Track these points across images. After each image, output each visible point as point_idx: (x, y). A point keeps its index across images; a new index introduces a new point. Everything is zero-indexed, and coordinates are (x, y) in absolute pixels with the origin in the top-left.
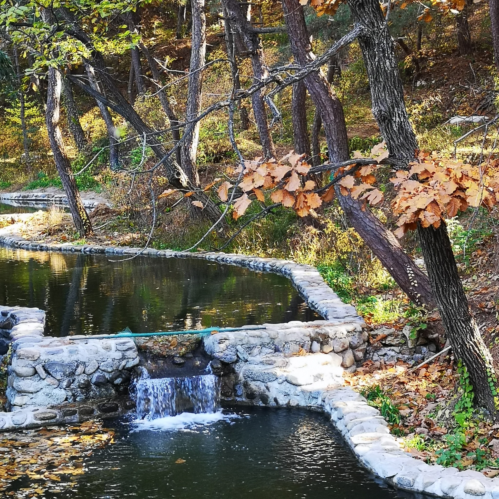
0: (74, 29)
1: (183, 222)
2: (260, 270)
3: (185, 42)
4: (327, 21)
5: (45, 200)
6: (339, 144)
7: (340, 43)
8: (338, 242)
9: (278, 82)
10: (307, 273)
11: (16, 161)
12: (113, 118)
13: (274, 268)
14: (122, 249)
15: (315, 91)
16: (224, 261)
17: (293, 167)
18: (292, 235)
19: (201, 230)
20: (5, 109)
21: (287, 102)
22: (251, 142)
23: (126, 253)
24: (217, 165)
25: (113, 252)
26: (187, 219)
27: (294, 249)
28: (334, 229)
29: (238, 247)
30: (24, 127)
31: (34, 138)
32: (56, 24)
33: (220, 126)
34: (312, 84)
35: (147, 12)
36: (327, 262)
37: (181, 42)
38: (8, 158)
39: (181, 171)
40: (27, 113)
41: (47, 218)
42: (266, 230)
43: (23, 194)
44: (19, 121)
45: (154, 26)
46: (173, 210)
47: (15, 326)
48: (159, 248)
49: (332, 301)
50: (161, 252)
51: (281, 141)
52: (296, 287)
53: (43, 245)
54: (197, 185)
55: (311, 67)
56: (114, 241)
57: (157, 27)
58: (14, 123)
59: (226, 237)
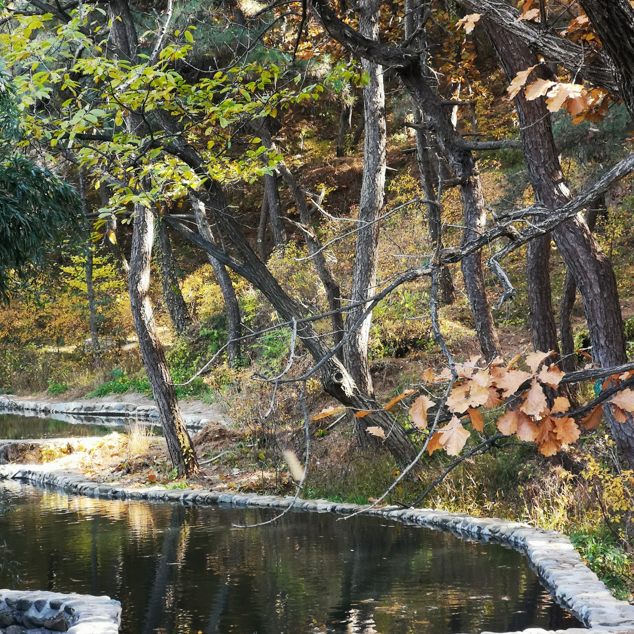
0: (176, 144)
1: (345, 455)
2: (473, 537)
3: (350, 163)
4: (587, 132)
5: (123, 415)
6: (608, 333)
7: (613, 174)
8: (605, 494)
9: (511, 236)
10: (553, 546)
11: (76, 350)
12: (234, 284)
13: (497, 535)
14: (246, 498)
15: (568, 247)
16: (412, 521)
17: (534, 373)
18: (526, 480)
19: (375, 468)
20: (62, 267)
21: (517, 260)
22: (457, 325)
23: (252, 504)
24: (401, 361)
25: (231, 502)
26: (352, 450)
27: (530, 503)
28: (597, 473)
29: (435, 498)
30: (91, 296)
31: (108, 315)
32: (149, 137)
33: (407, 298)
34: (564, 235)
35: (291, 114)
36: (586, 526)
37: (344, 162)
38: (63, 345)
39: (344, 371)
40: (96, 273)
41: (126, 445)
42: (483, 470)
43: (87, 404)
44: (84, 287)
45: (301, 137)
46: (328, 434)
47: (72, 628)
48: (306, 497)
49: (596, 595)
50: (309, 503)
51: (506, 323)
52: (534, 569)
53: (117, 489)
54: (369, 393)
55: (566, 211)
56: (233, 484)
57: (306, 138)
58: (76, 290)
59: (416, 480)
